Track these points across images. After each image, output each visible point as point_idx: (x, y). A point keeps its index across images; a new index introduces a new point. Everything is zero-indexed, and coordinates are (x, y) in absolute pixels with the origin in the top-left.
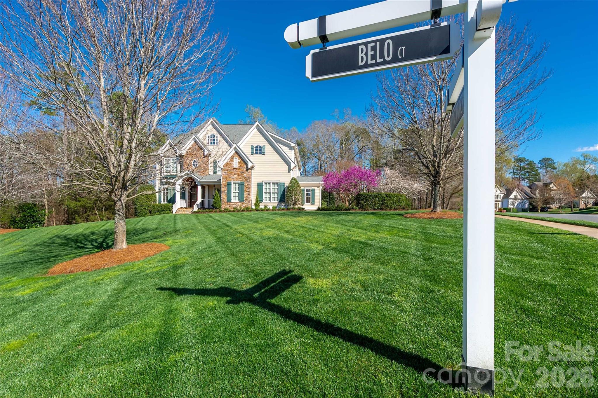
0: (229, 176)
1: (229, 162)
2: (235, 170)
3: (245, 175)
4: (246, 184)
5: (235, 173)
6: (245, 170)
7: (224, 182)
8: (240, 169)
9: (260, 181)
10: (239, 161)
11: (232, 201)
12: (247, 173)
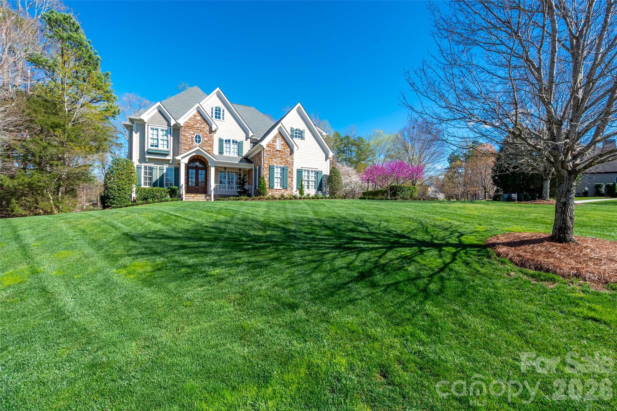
0: (272, 158)
1: (271, 142)
2: (278, 152)
3: (289, 159)
4: (289, 170)
5: (279, 155)
6: (289, 153)
7: (266, 165)
8: (283, 152)
9: (300, 168)
10: (282, 143)
11: (276, 187)
12: (290, 157)
